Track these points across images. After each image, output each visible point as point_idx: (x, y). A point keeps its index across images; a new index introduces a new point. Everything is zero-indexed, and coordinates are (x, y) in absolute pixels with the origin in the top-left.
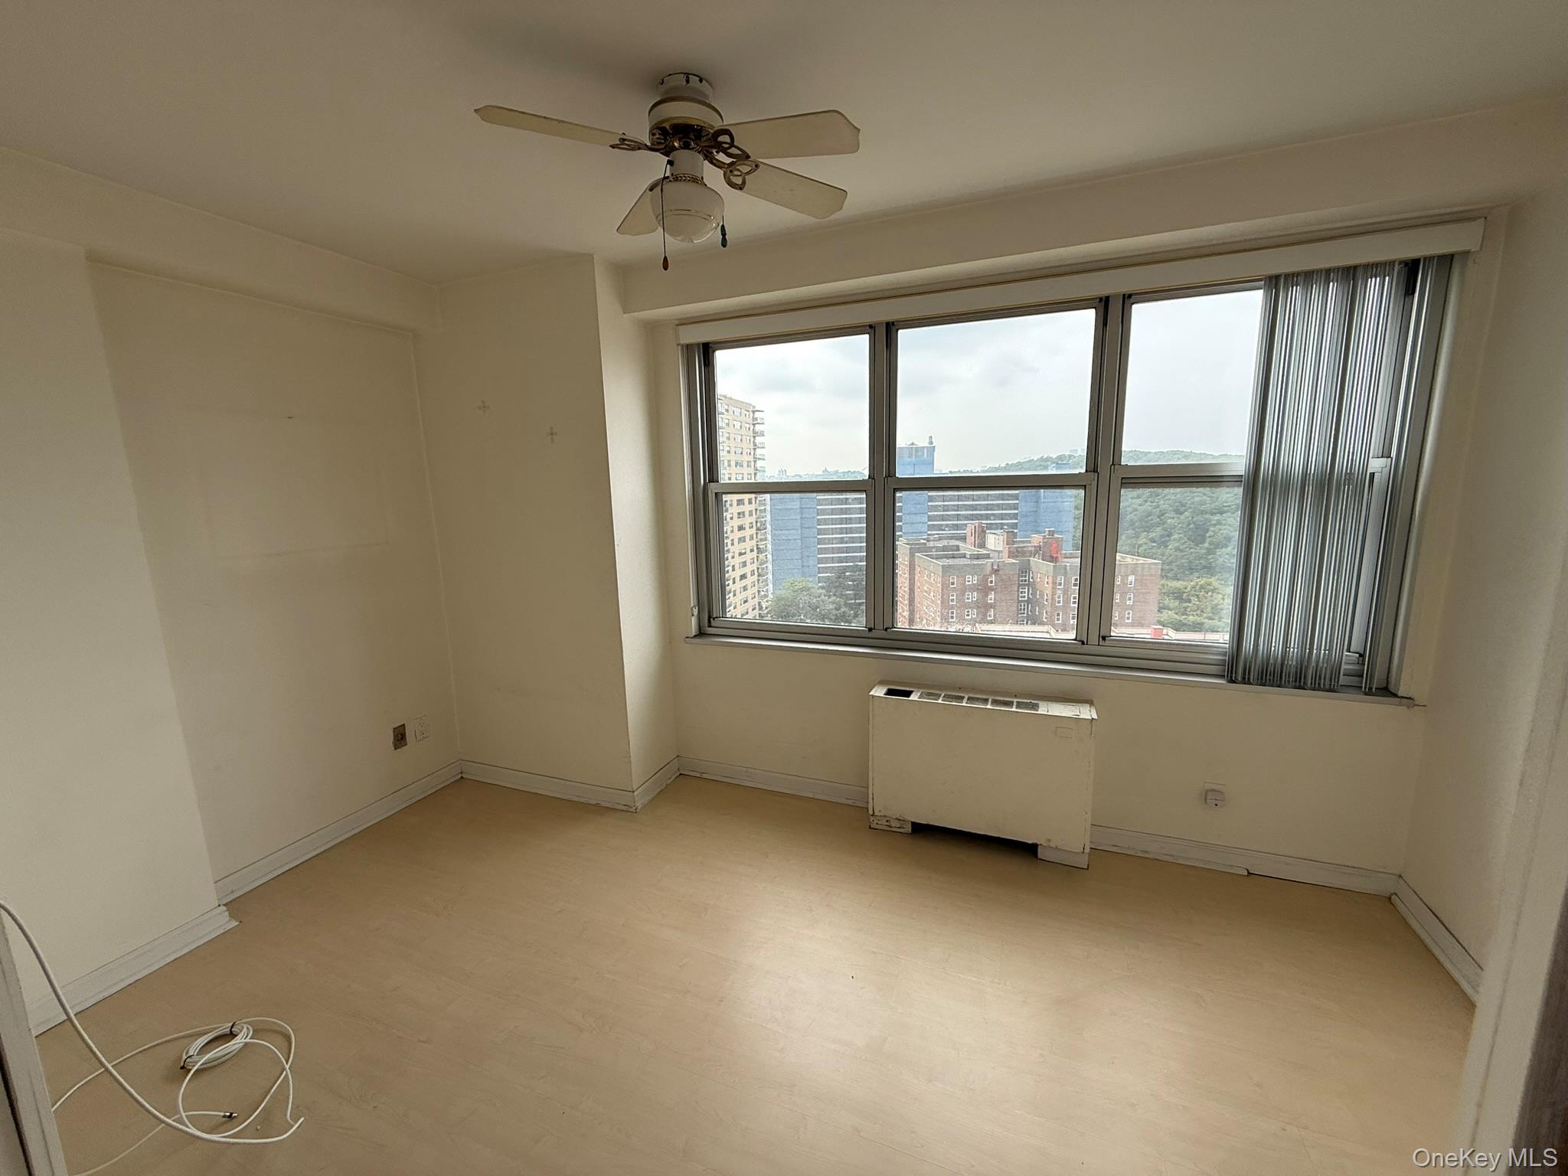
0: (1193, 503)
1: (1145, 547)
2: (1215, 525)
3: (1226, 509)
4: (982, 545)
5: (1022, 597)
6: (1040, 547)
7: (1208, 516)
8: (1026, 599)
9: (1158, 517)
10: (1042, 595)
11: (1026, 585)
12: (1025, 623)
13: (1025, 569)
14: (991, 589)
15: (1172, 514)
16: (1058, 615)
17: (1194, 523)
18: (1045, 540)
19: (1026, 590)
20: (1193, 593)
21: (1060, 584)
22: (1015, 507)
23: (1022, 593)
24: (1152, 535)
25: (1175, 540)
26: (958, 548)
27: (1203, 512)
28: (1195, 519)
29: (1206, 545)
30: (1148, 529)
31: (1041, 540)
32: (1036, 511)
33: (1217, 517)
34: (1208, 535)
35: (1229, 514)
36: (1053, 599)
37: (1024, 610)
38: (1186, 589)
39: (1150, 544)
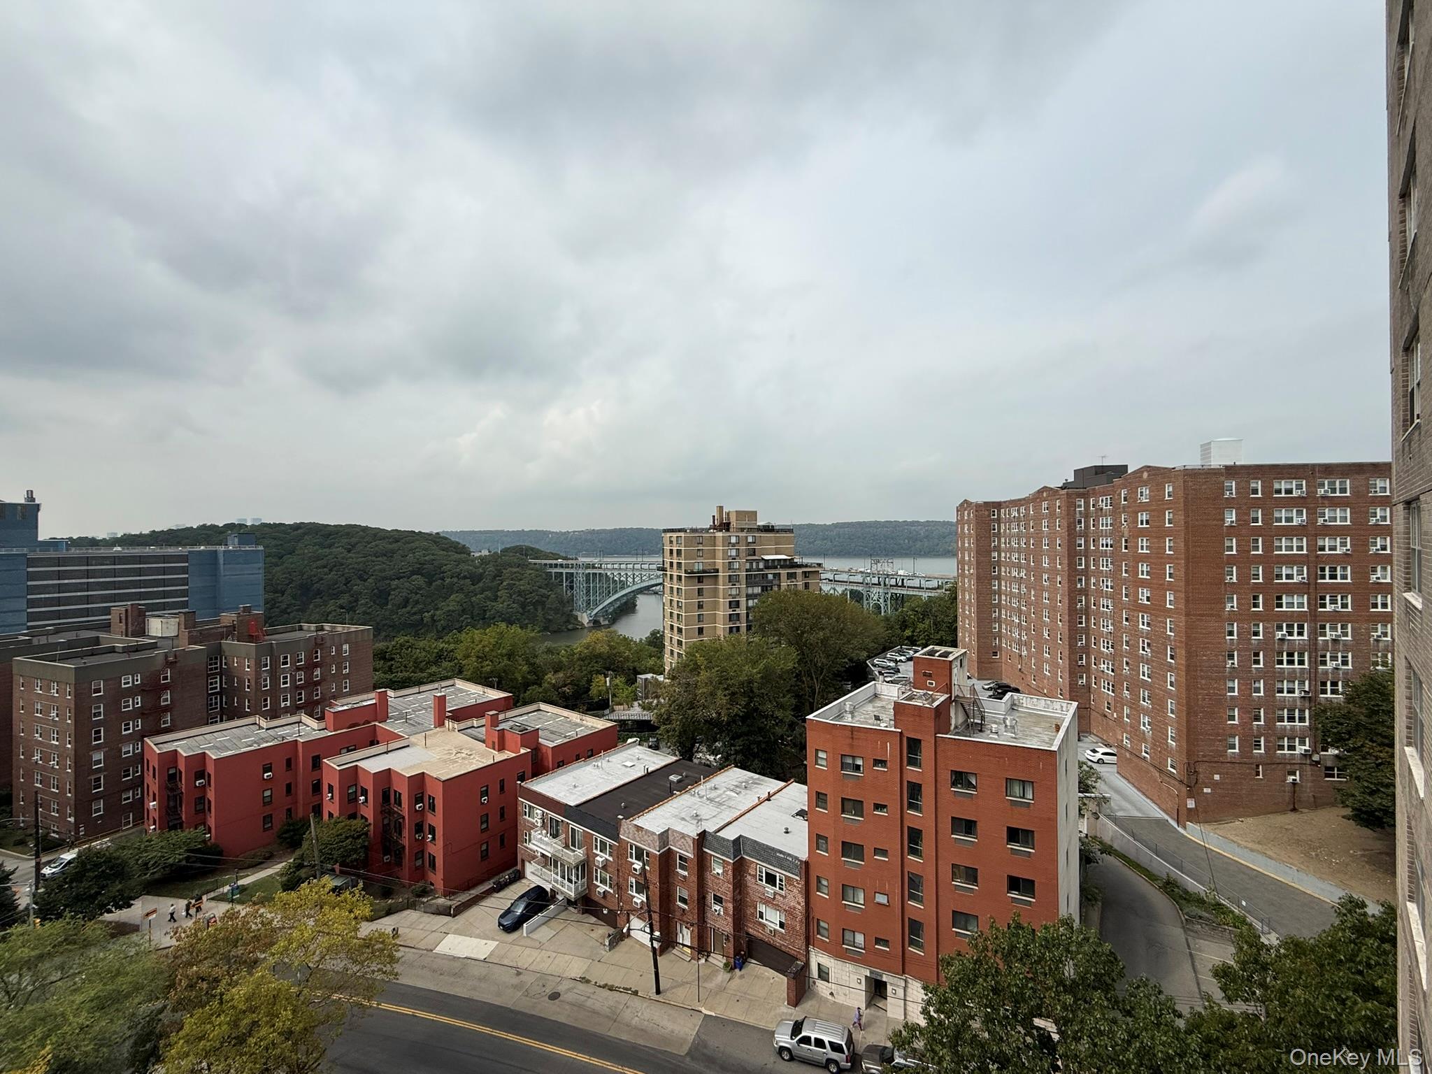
0: (375, 571)
1: (334, 614)
2: (394, 590)
3: (402, 575)
4: (142, 632)
5: (212, 689)
6: (234, 626)
7: (388, 582)
8: (218, 690)
9: (345, 585)
10: (241, 682)
11: (216, 674)
12: (218, 719)
13: (216, 654)
14: (166, 687)
15: (358, 582)
16: (266, 700)
17: (377, 588)
18: (240, 618)
19: (218, 680)
20: (394, 651)
21: (266, 665)
22: (184, 582)
23: (211, 684)
24: (340, 602)
25: (362, 604)
26: (97, 641)
27: (385, 578)
28: (378, 585)
29: (389, 607)
30: (336, 596)
31: (235, 619)
32: (215, 586)
33: (396, 582)
34: (390, 598)
35: (405, 579)
36: (256, 683)
37: (216, 703)
38: (387, 648)
39: (338, 610)
